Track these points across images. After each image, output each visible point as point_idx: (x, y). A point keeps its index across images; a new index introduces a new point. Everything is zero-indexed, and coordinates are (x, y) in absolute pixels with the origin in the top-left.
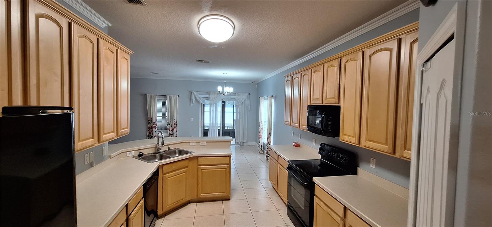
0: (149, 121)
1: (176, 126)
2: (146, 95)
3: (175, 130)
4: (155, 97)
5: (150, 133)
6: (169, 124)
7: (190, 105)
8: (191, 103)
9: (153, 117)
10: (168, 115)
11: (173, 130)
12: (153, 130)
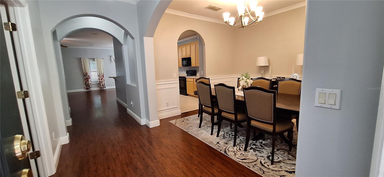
0: (84, 75)
1: (103, 77)
2: (81, 58)
3: (103, 79)
4: (87, 61)
5: (86, 82)
6: (99, 76)
7: (111, 64)
8: (111, 63)
9: (87, 72)
10: (97, 70)
11: (102, 79)
12: (88, 80)
